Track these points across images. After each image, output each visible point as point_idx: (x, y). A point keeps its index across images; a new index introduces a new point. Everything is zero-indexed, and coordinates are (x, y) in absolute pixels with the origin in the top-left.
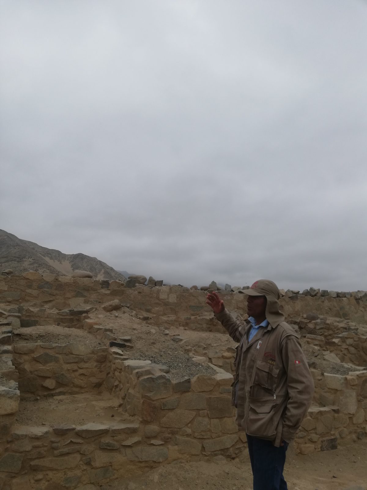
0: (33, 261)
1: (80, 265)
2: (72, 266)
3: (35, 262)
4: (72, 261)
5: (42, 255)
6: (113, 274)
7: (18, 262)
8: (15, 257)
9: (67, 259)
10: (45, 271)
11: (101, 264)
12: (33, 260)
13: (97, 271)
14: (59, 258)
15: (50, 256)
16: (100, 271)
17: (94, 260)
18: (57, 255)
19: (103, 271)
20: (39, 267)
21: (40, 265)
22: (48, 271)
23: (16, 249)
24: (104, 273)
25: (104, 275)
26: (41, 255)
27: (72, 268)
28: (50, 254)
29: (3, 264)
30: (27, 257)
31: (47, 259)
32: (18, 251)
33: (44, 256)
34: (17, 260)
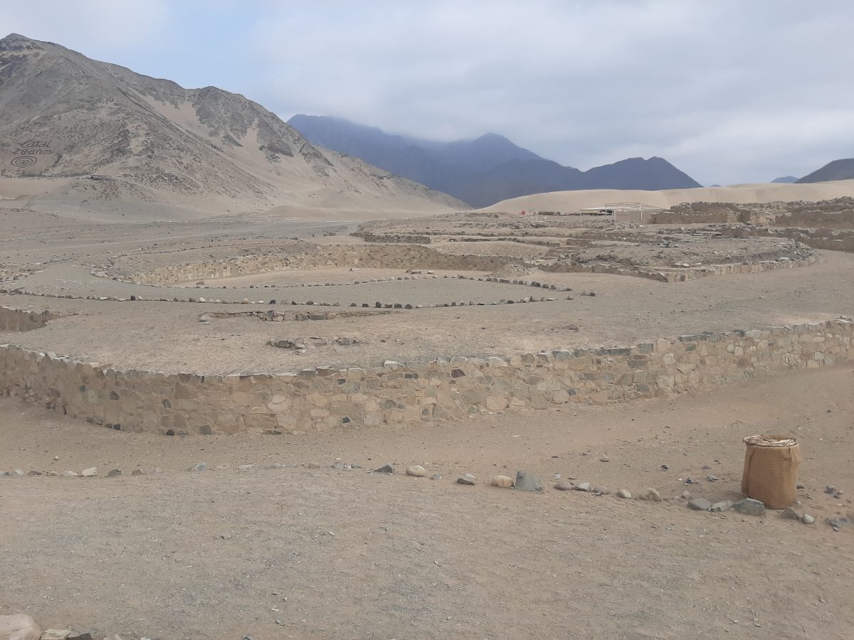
0: (115, 107)
1: (213, 111)
2: (198, 112)
3: (119, 109)
4: (196, 103)
5: (140, 93)
6: (276, 127)
7: (89, 109)
8: (82, 100)
9: (187, 98)
10: (139, 126)
11: (253, 107)
12: (115, 104)
13: (245, 121)
14: (172, 97)
15: (154, 93)
16: (251, 122)
17: (238, 99)
18: (168, 90)
19: (256, 121)
20: (127, 119)
21: (128, 114)
22: (145, 126)
23: (82, 84)
24: (259, 126)
25: (258, 129)
26: (137, 93)
27: (199, 117)
28: (155, 90)
29: (62, 115)
30: (105, 99)
31: (149, 99)
32: (87, 89)
33: (144, 94)
34: (87, 105)
